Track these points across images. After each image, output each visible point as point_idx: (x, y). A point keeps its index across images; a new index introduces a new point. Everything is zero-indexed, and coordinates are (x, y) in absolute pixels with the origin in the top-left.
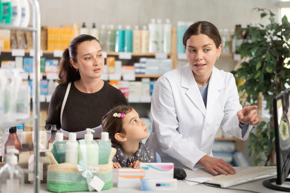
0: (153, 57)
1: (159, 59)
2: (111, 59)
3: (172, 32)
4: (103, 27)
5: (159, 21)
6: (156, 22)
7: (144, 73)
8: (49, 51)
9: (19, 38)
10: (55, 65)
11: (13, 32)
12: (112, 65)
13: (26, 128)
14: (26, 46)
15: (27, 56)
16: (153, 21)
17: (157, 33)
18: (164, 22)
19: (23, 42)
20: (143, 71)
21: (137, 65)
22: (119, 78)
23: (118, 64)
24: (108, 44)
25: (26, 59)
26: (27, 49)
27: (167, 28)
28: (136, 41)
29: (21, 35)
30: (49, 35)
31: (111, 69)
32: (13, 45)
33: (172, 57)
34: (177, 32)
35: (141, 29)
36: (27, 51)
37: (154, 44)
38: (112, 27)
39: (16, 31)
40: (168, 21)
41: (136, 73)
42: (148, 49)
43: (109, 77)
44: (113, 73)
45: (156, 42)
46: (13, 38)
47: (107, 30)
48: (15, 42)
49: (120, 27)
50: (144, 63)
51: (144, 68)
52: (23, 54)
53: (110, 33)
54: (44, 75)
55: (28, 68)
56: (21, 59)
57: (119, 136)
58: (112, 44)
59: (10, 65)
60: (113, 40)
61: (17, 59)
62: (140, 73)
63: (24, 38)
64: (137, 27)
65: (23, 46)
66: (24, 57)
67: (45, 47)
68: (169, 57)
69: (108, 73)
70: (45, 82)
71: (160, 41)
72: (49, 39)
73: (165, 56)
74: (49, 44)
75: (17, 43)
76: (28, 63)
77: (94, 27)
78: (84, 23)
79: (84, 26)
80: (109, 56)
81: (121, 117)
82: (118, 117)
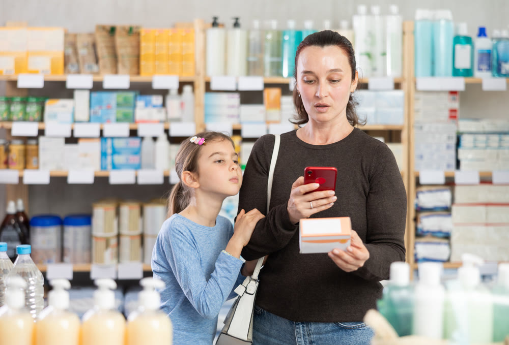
0: (362, 86)
1: (376, 90)
2: (276, 92)
3: (404, 33)
4: (256, 24)
5: (376, 10)
6: (369, 12)
8: (143, 78)
9: (83, 52)
10: (154, 106)
11: (71, 39)
12: (277, 105)
13: (97, 238)
14: (95, 68)
15: (98, 87)
16: (362, 9)
17: (371, 35)
18: (385, 13)
19: (91, 59)
23: (288, 101)
24: (268, 59)
25: (95, 95)
26: (98, 73)
27: (393, 23)
29: (86, 46)
30: (143, 44)
31: (274, 114)
32: (69, 67)
33: (405, 85)
34: (414, 32)
35: (336, 27)
36: (98, 78)
37: (365, 58)
38: (274, 24)
39: (75, 36)
40: (394, 9)
43: (268, 130)
44: (277, 122)
45: (369, 55)
46: (70, 51)
47: (263, 31)
48: (73, 60)
49: (292, 24)
52: (90, 85)
53: (269, 36)
54: (133, 127)
55: (100, 112)
56: (87, 93)
57: (188, 177)
58: (275, 59)
59: (64, 106)
60: (278, 52)
61: (77, 94)
63: (92, 51)
64: (327, 23)
65: (90, 67)
66: (92, 91)
67: (135, 70)
68: (397, 86)
69: (268, 122)
70: (135, 142)
71: (377, 51)
72: (143, 53)
73: (391, 86)
74: (143, 63)
75: (78, 61)
76: (100, 103)
77: (236, 25)
78: (215, 19)
79: (215, 24)
80: (267, 85)
81: (198, 143)
82: (195, 142)
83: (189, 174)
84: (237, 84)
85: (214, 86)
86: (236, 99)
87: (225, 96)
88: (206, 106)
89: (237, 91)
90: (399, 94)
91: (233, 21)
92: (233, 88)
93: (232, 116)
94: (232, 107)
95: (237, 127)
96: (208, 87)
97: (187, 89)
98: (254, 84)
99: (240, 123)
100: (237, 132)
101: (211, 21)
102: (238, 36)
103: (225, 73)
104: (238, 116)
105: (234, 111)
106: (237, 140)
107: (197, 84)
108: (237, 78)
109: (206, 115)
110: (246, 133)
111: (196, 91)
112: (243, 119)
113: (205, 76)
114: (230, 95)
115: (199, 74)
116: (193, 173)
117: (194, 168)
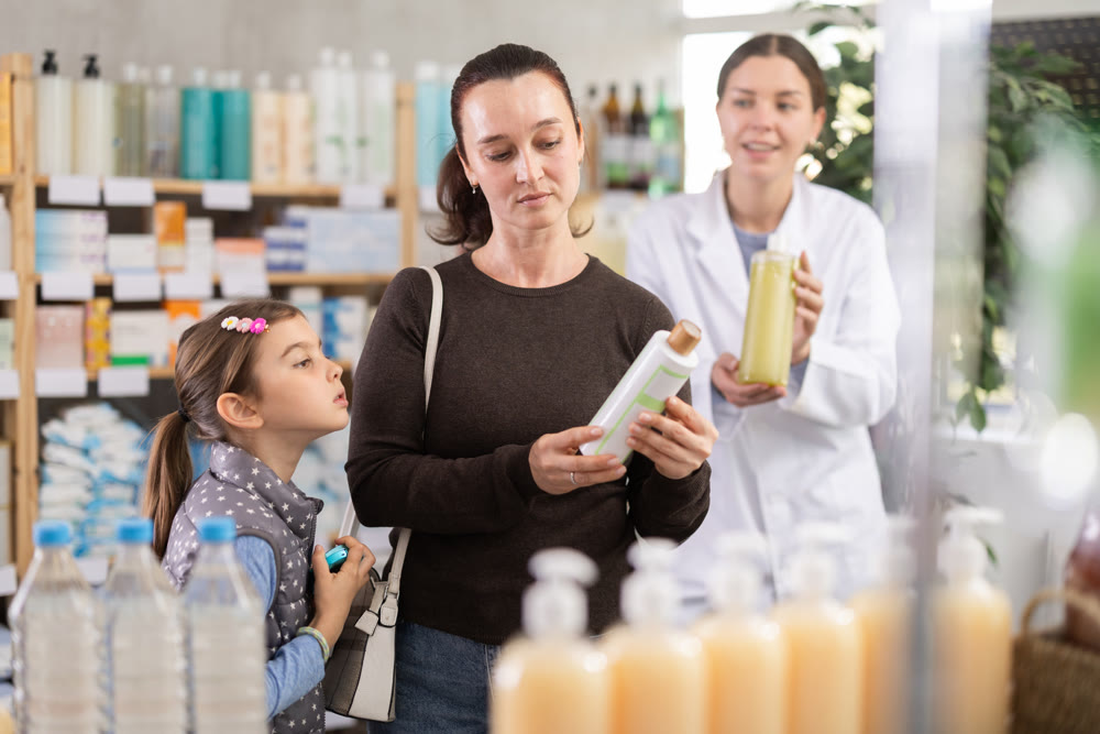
0: (330, 201)
1: (357, 210)
2: (168, 209)
3: (399, 104)
4: (131, 72)
5: (345, 59)
6: (336, 64)
7: (299, 268)
12: (177, 234)
16: (327, 55)
20: (295, 257)
21: (273, 233)
22: (207, 291)
23: (201, 228)
27: (382, 88)
28: (263, 137)
31: (173, 253)
33: (402, 201)
35: (279, 86)
37: (334, 148)
40: (381, 59)
41: (272, 267)
42: (312, 169)
43: (163, 288)
44: (180, 269)
45: (338, 142)
49: (201, 77)
50: (300, 224)
51: (300, 247)
57: (231, 407)
62: (286, 267)
64: (264, 79)
68: (390, 202)
69: (162, 270)
73: (375, 197)
77: (91, 70)
78: (50, 56)
79: (49, 67)
80: (161, 197)
81: (249, 331)
82: (238, 330)
83: (233, 399)
84: (102, 195)
85: (55, 196)
86: (99, 222)
87: (77, 217)
88: (39, 237)
89: (102, 206)
90: (393, 217)
91: (84, 64)
92: (94, 199)
93: (92, 257)
94: (93, 238)
95: (105, 280)
96: (42, 199)
98: (135, 192)
99: (107, 271)
100: (103, 290)
101: (42, 59)
102: (99, 95)
103: (74, 170)
104: (105, 257)
105: (96, 248)
106: (103, 304)
107: (17, 191)
108: (101, 180)
109: (39, 256)
110: (122, 293)
111: (17, 206)
112: (113, 263)
113: (35, 175)
114: (87, 215)
115: (23, 170)
116: (247, 395)
117: (244, 384)
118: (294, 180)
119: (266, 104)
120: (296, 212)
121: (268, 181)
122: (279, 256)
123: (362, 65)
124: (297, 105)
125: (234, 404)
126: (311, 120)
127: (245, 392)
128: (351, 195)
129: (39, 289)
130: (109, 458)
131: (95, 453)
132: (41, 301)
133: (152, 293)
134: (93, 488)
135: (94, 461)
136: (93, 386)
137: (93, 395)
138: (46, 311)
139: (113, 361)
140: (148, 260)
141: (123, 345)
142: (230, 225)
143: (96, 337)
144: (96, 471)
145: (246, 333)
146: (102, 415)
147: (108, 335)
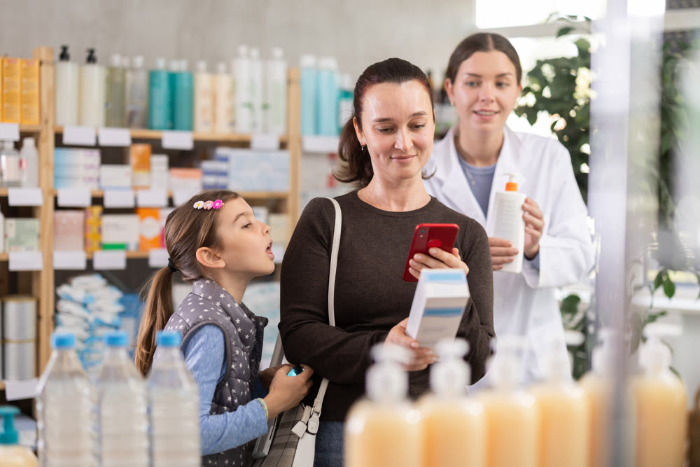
0: (244, 144)
1: (260, 151)
2: (141, 149)
3: (289, 82)
5: (254, 53)
12: (145, 165)
16: (243, 50)
20: (222, 180)
21: (207, 165)
22: (164, 202)
23: (160, 161)
27: (278, 71)
28: (202, 102)
31: (143, 177)
33: (291, 145)
34: (299, 82)
35: (212, 70)
37: (247, 110)
40: (278, 53)
41: (206, 187)
42: (233, 123)
43: (136, 200)
44: (146, 188)
45: (250, 106)
49: (162, 64)
50: (225, 159)
51: (224, 174)
57: (205, 256)
64: (202, 65)
68: (283, 146)
69: (135, 188)
71: (257, 102)
73: (274, 144)
77: (91, 59)
78: (65, 49)
79: (64, 56)
80: (135, 141)
81: (212, 208)
82: (205, 208)
83: (206, 251)
84: (97, 139)
85: (67, 139)
86: (95, 156)
87: (81, 153)
88: (56, 166)
89: (97, 146)
90: (285, 155)
91: (87, 55)
92: (92, 142)
93: (91, 179)
94: (91, 167)
95: (98, 194)
96: (59, 141)
97: (29, 142)
98: (118, 137)
99: (101, 188)
100: (97, 201)
101: (59, 51)
102: (96, 74)
103: (79, 122)
104: (99, 179)
105: (92, 173)
106: (97, 210)
107: (43, 135)
108: (97, 130)
109: (57, 178)
110: (110, 202)
111: (43, 145)
112: (104, 183)
113: (54, 126)
114: (88, 152)
115: (47, 122)
116: (214, 248)
117: (212, 241)
118: (222, 131)
119: (203, 81)
120: (222, 151)
121: (204, 131)
122: (211, 180)
123: (266, 56)
124: (224, 82)
125: (207, 254)
126: (233, 92)
127: (212, 246)
128: (257, 141)
129: (56, 199)
130: (99, 309)
131: (91, 306)
132: (57, 208)
133: (129, 203)
134: (90, 329)
135: (90, 312)
136: (90, 263)
137: (90, 269)
138: (61, 214)
139: (103, 247)
140: (127, 182)
141: (109, 237)
142: (180, 159)
143: (93, 230)
144: (91, 318)
145: (210, 210)
146: (96, 282)
147: (100, 230)
